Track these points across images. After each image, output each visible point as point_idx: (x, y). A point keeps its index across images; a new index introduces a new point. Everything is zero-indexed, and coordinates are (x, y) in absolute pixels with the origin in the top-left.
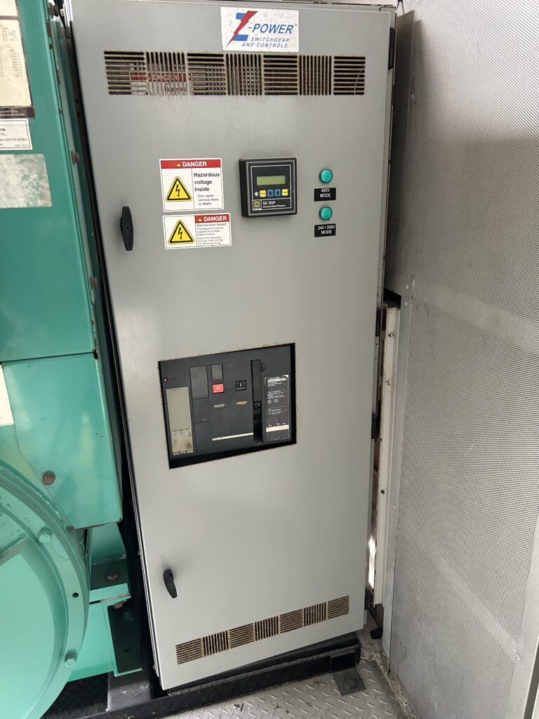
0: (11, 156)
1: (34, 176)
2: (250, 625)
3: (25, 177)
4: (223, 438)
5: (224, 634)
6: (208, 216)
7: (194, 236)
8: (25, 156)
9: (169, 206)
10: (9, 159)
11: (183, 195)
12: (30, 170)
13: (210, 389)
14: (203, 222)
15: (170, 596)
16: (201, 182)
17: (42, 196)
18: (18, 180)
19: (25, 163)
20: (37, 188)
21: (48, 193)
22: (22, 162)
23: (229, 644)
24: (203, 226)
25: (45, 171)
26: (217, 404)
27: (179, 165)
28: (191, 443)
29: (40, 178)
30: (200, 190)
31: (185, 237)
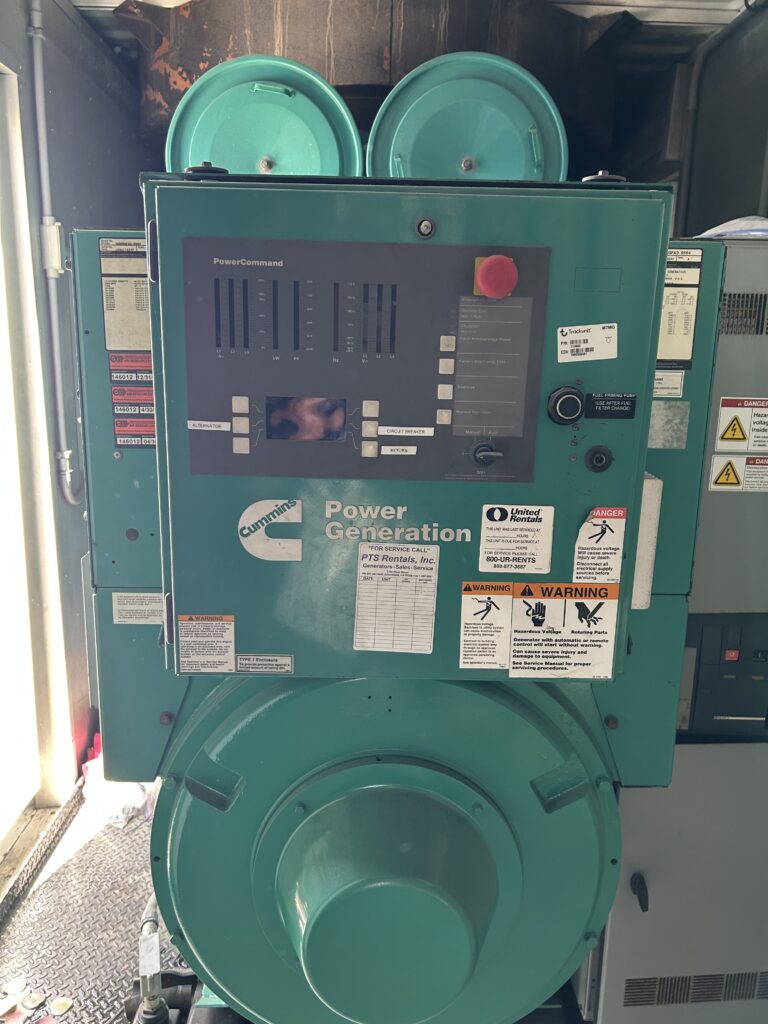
1: (677, 421)
2: (720, 977)
3: (668, 422)
4: (727, 718)
5: (685, 980)
6: (761, 459)
7: (741, 478)
8: (673, 403)
9: (721, 445)
10: (659, 405)
11: (738, 435)
13: (722, 654)
14: (754, 464)
15: (639, 907)
16: (761, 422)
17: (679, 439)
19: (672, 409)
20: (676, 432)
21: (685, 437)
23: (690, 997)
24: (753, 469)
25: (688, 416)
26: (727, 674)
27: (740, 404)
28: (688, 718)
29: (682, 422)
30: (758, 430)
31: (732, 479)
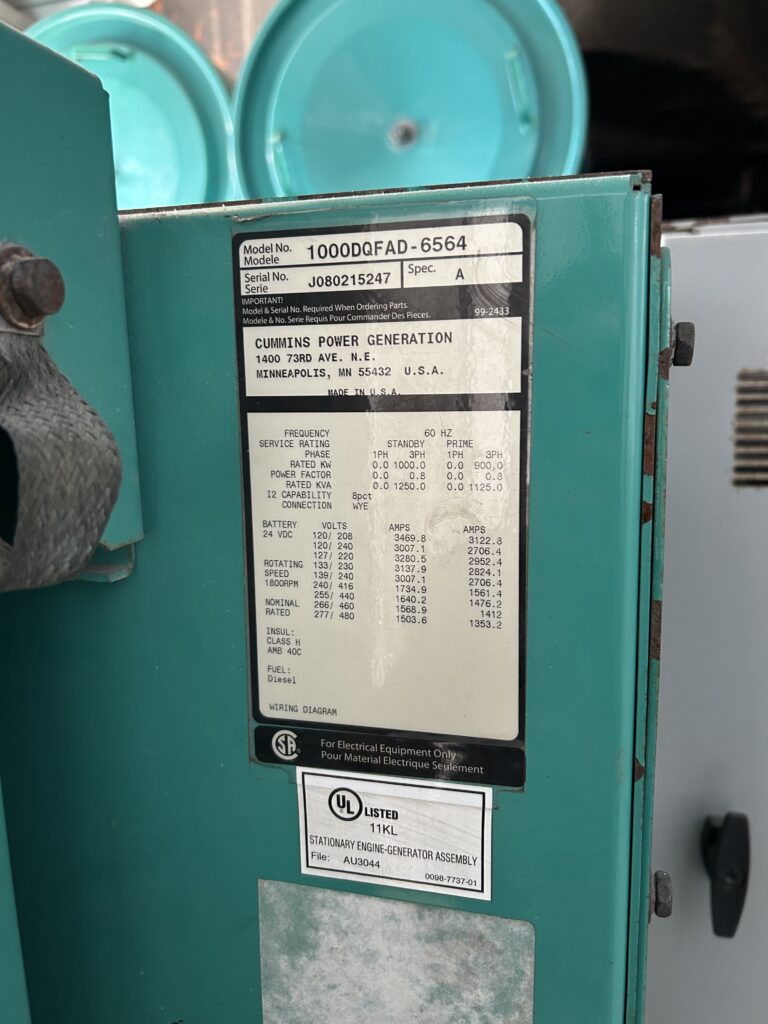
0: (401, 909)
1: (480, 995)
3: (442, 993)
8: (454, 919)
12: (467, 971)
18: (415, 995)
19: (451, 943)
22: (440, 936)
25: (526, 984)
29: (503, 1005)
